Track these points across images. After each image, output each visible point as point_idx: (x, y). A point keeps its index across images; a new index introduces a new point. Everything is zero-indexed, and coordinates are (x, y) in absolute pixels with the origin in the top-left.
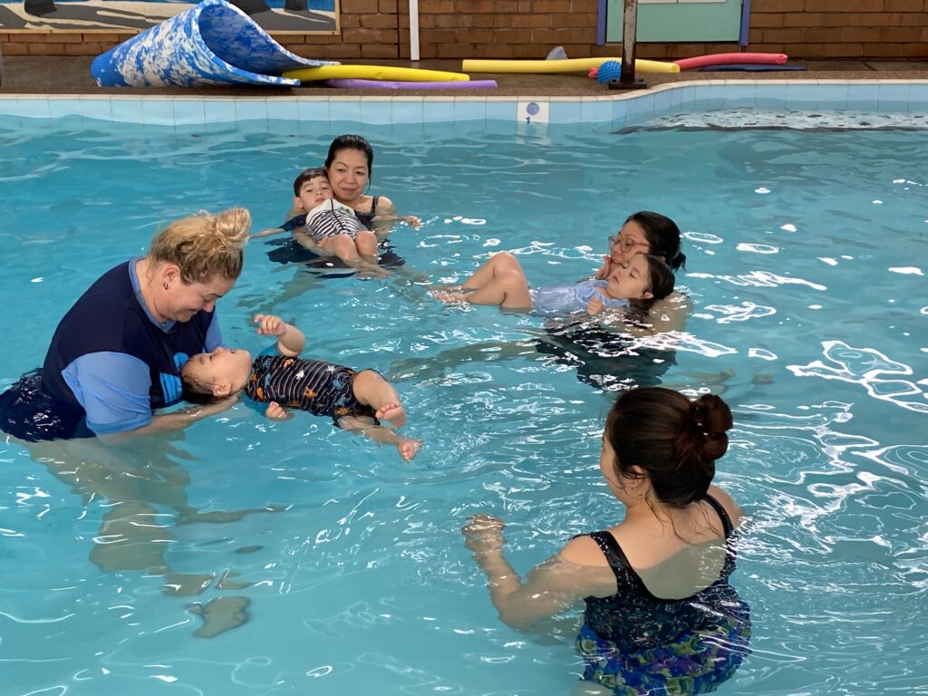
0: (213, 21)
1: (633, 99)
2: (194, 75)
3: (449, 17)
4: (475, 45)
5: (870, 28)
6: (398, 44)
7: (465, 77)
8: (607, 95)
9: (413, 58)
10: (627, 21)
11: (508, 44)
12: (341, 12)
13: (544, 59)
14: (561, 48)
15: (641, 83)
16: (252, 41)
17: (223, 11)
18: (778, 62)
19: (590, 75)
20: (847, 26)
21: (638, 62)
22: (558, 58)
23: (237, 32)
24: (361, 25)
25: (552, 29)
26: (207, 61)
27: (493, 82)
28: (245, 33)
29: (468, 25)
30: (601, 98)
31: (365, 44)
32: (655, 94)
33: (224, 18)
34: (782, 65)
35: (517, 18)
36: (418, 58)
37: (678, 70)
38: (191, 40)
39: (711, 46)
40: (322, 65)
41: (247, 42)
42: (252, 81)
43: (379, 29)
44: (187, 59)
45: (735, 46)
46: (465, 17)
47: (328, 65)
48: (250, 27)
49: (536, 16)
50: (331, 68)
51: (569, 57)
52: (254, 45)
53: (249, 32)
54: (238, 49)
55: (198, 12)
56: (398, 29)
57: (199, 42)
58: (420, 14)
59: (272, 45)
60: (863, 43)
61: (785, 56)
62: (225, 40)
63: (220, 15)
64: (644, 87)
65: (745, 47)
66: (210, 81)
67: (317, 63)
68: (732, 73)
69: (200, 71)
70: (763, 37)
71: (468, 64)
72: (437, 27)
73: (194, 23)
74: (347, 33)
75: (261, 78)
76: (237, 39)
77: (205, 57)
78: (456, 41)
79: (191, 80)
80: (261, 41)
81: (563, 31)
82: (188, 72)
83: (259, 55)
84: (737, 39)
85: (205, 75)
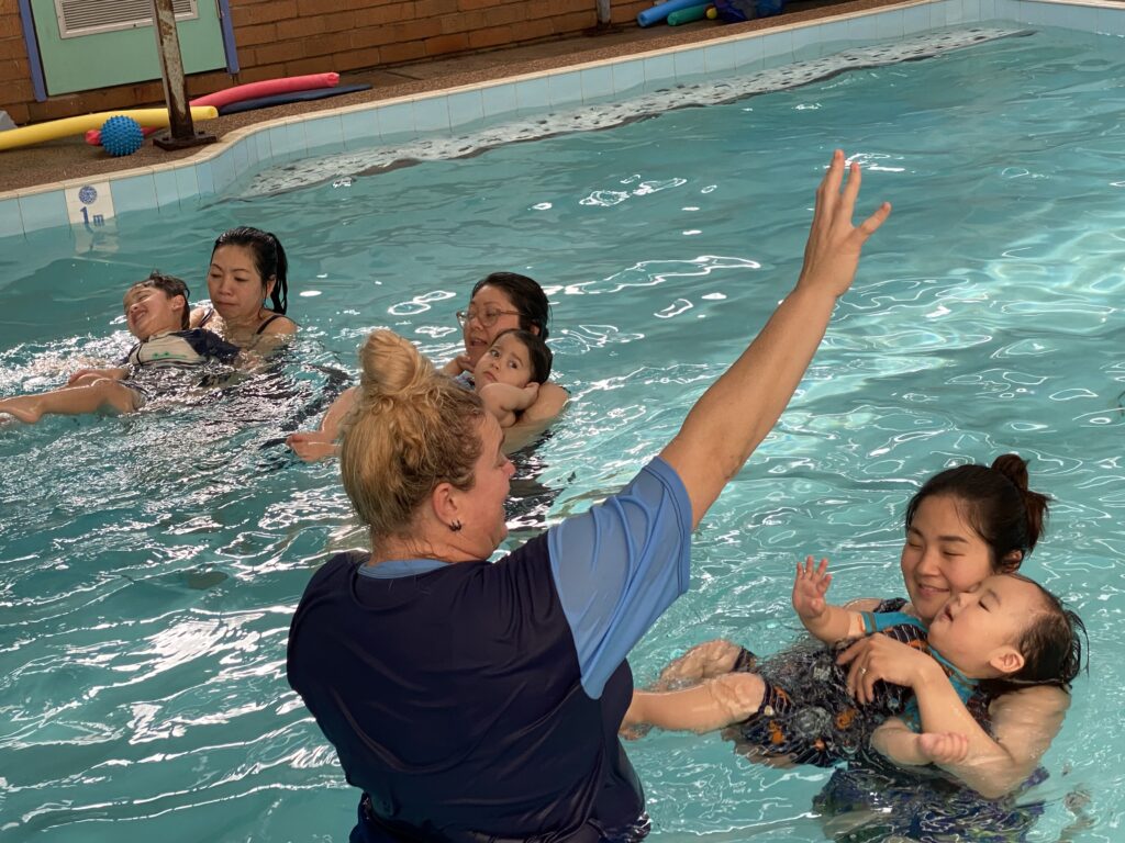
1: (215, 158)
5: (381, 26)
10: (167, 56)
15: (203, 137)
18: (330, 83)
19: (88, 140)
20: (355, 28)
34: (339, 86)
37: (216, 114)
39: (192, 79)
45: (224, 75)
60: (378, 47)
64: (212, 140)
65: (237, 74)
70: (257, 58)
84: (225, 65)
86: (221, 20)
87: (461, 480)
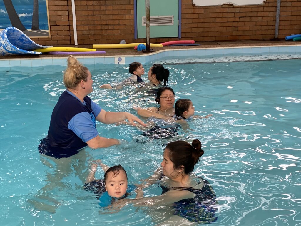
0: (11, 34)
1: (151, 55)
2: (5, 52)
3: (87, 31)
4: (96, 40)
5: (217, 32)
6: (70, 40)
7: (95, 50)
8: (143, 54)
9: (75, 45)
11: (106, 39)
12: (51, 30)
13: (119, 44)
14: (124, 40)
15: (152, 51)
16: (24, 40)
17: (14, 31)
19: (135, 48)
20: (211, 31)
21: (151, 44)
22: (123, 43)
23: (18, 37)
24: (58, 34)
25: (120, 34)
26: (10, 47)
27: (104, 51)
28: (21, 38)
29: (93, 33)
30: (141, 55)
31: (59, 40)
32: (157, 54)
33: (14, 33)
34: (193, 44)
35: (109, 31)
36: (77, 44)
37: (162, 46)
38: (4, 40)
39: (170, 38)
40: (47, 47)
41: (22, 40)
42: (26, 53)
43: (64, 35)
44: (3, 46)
45: (177, 38)
46: (92, 31)
47: (49, 47)
48: (23, 36)
49: (115, 30)
50: (50, 48)
51: (127, 43)
52: (24, 42)
53: (23, 37)
54: (19, 43)
55: (6, 31)
56: (70, 35)
57: (7, 41)
58: (77, 30)
59: (31, 41)
60: (215, 36)
61: (194, 41)
62: (14, 40)
63: (13, 32)
64: (154, 52)
65: (180, 39)
66: (11, 54)
67: (46, 47)
68: (179, 47)
69: (7, 51)
70: (185, 36)
71: (94, 46)
72: (83, 34)
73: (5, 35)
74: (53, 37)
75: (29, 52)
76: (18, 40)
77: (9, 46)
78: (89, 39)
79: (4, 53)
80: (27, 40)
81: (123, 35)
82: (3, 51)
83: (26, 45)
84: (178, 36)
85: (9, 52)
86: (179, 26)
87: (85, 80)
